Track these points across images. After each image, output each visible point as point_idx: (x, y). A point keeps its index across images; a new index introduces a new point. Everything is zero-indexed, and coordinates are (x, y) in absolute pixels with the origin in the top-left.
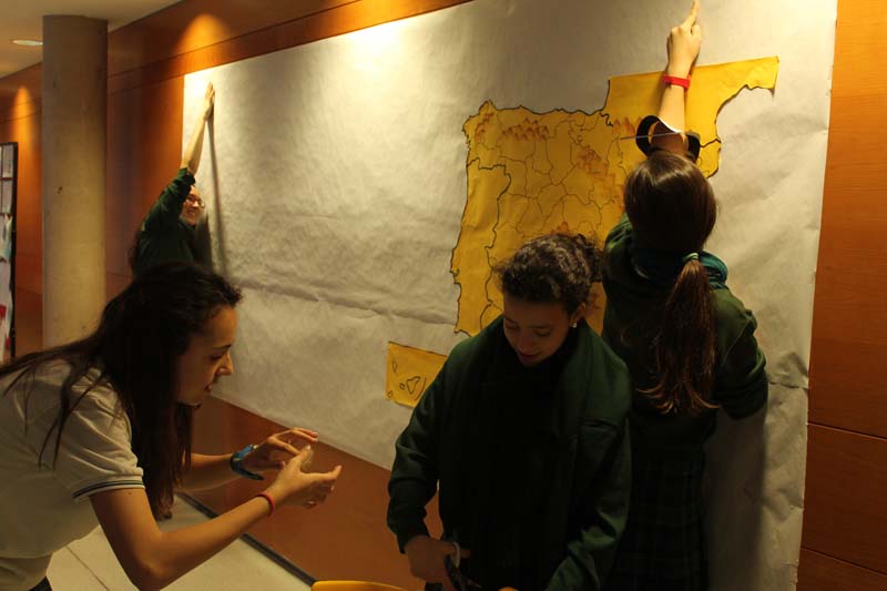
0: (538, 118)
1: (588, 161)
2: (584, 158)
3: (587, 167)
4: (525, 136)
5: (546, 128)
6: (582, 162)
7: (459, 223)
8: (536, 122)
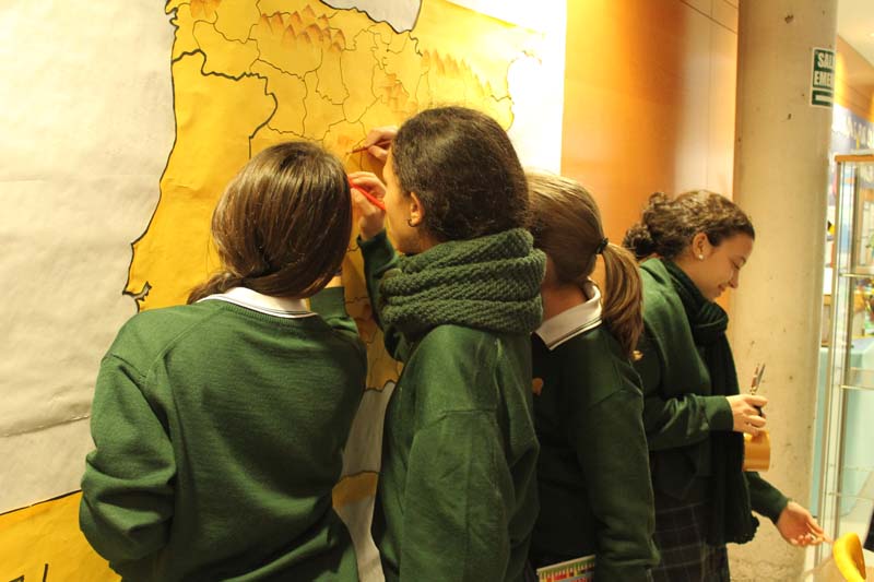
0: (330, 12)
1: (394, 94)
2: (389, 89)
3: (392, 102)
4: (306, 34)
5: (340, 32)
6: (385, 93)
7: (154, 181)
8: (324, 17)
